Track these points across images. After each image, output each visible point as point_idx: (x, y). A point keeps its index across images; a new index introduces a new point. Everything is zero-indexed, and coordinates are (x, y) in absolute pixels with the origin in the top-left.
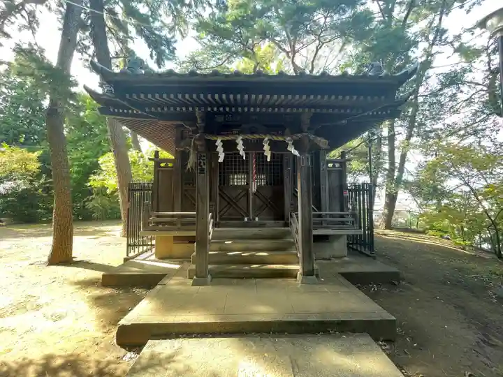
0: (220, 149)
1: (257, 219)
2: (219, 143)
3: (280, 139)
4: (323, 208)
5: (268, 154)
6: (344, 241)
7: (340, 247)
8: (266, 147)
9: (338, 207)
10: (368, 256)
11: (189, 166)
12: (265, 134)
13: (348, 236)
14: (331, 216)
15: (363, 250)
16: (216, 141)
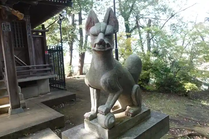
4: (31, 63)
6: (48, 83)
7: (45, 87)
9: (42, 62)
10: (62, 89)
13: (50, 79)
14: (38, 68)
15: (59, 87)
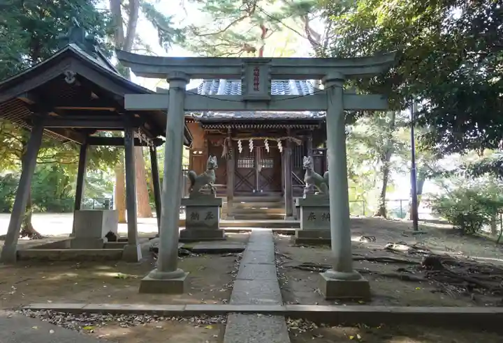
0: (240, 145)
1: (262, 191)
2: (239, 143)
3: (274, 139)
5: (267, 148)
8: (267, 145)
11: (223, 155)
12: (265, 136)
16: (237, 141)
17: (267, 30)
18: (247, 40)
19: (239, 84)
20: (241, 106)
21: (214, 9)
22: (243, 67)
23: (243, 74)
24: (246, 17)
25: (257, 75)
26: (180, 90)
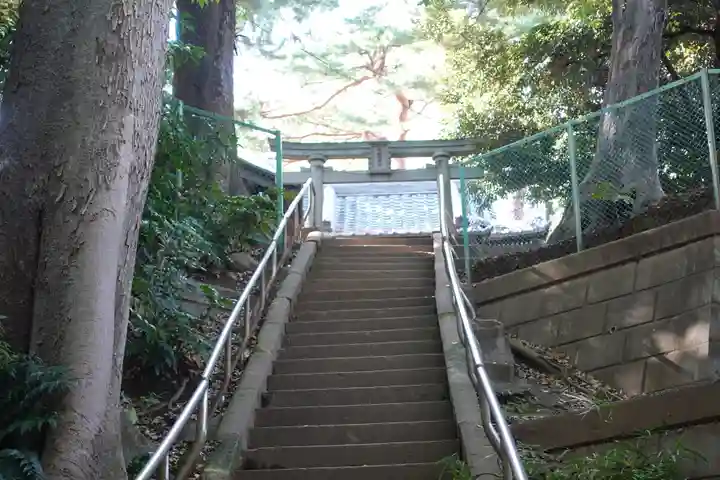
17: (411, 102)
18: (371, 125)
19: (366, 161)
20: (369, 178)
21: (306, 70)
22: (368, 148)
23: (369, 153)
24: (366, 78)
25: (379, 155)
26: (320, 168)
